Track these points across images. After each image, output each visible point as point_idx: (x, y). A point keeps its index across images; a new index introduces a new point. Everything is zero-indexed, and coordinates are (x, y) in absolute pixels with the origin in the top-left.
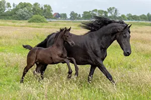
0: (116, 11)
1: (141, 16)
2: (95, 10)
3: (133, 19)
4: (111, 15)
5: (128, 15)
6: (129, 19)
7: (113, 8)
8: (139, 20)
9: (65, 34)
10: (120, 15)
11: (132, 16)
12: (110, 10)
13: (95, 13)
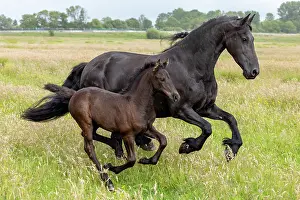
0: (82, 12)
1: (128, 22)
2: (44, 12)
3: (114, 26)
4: (73, 20)
5: (104, 20)
6: (106, 27)
7: (77, 7)
8: (125, 28)
9: (158, 76)
10: (90, 21)
11: (112, 22)
12: (72, 10)
13: (43, 16)
